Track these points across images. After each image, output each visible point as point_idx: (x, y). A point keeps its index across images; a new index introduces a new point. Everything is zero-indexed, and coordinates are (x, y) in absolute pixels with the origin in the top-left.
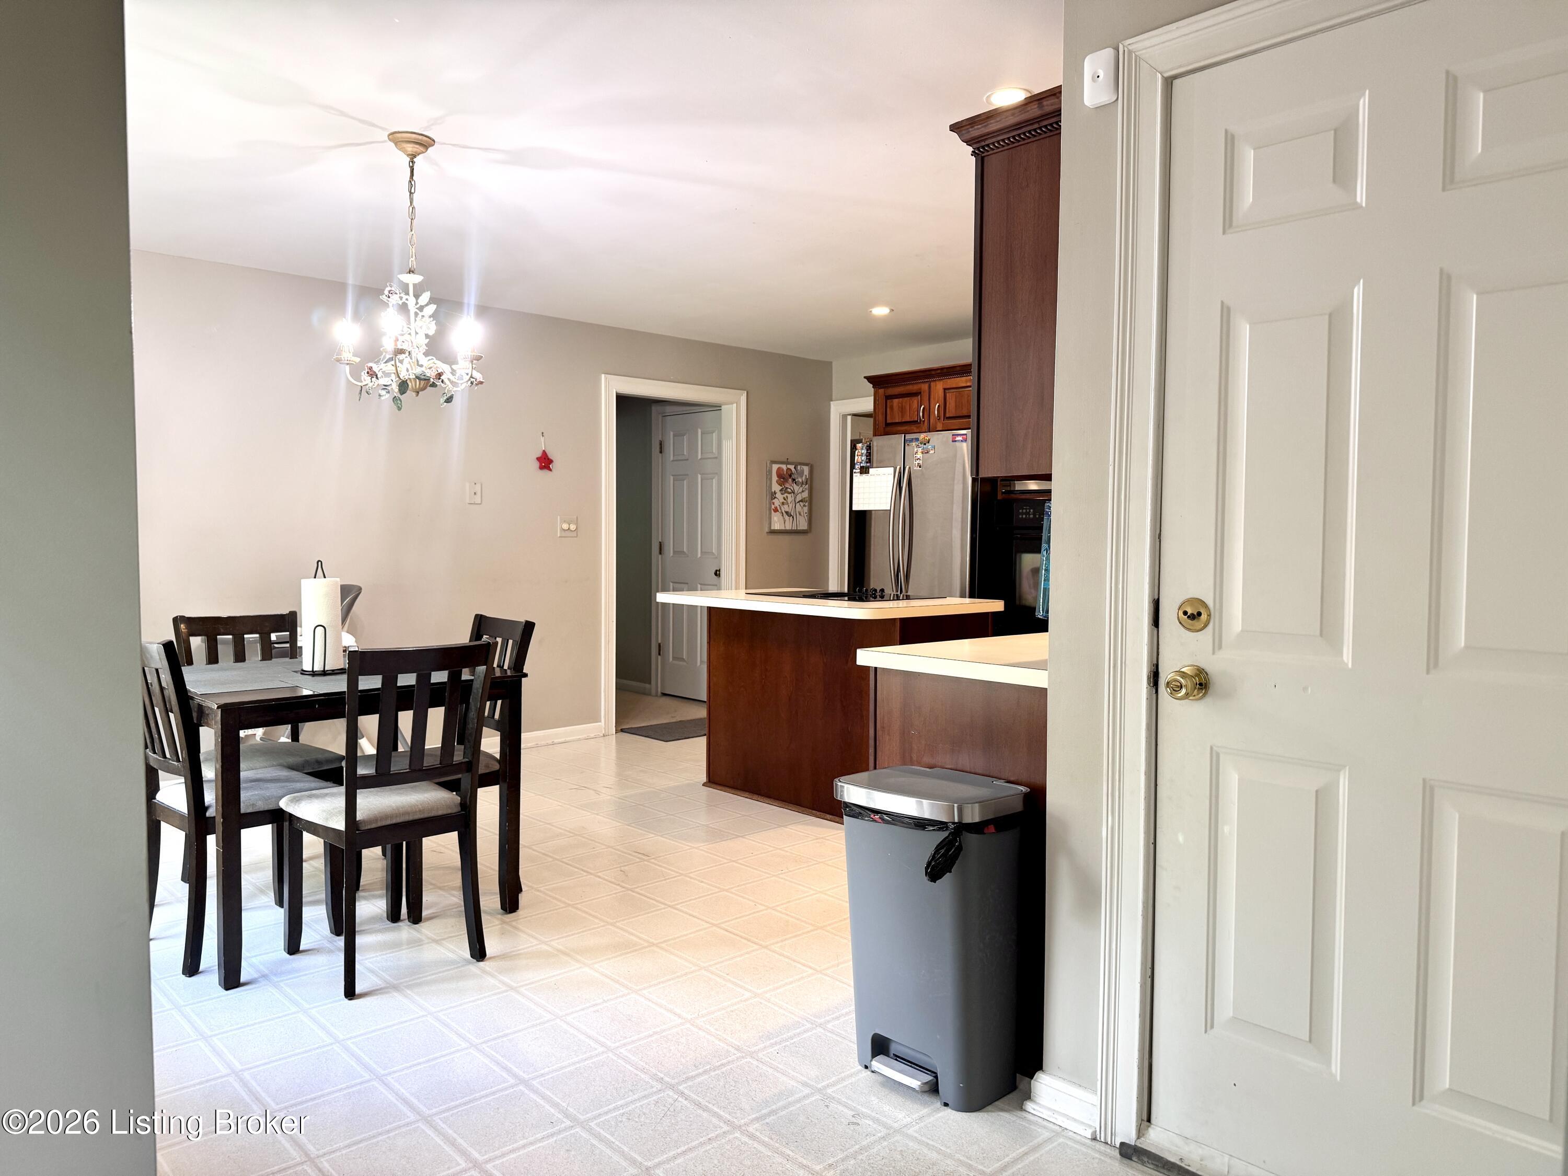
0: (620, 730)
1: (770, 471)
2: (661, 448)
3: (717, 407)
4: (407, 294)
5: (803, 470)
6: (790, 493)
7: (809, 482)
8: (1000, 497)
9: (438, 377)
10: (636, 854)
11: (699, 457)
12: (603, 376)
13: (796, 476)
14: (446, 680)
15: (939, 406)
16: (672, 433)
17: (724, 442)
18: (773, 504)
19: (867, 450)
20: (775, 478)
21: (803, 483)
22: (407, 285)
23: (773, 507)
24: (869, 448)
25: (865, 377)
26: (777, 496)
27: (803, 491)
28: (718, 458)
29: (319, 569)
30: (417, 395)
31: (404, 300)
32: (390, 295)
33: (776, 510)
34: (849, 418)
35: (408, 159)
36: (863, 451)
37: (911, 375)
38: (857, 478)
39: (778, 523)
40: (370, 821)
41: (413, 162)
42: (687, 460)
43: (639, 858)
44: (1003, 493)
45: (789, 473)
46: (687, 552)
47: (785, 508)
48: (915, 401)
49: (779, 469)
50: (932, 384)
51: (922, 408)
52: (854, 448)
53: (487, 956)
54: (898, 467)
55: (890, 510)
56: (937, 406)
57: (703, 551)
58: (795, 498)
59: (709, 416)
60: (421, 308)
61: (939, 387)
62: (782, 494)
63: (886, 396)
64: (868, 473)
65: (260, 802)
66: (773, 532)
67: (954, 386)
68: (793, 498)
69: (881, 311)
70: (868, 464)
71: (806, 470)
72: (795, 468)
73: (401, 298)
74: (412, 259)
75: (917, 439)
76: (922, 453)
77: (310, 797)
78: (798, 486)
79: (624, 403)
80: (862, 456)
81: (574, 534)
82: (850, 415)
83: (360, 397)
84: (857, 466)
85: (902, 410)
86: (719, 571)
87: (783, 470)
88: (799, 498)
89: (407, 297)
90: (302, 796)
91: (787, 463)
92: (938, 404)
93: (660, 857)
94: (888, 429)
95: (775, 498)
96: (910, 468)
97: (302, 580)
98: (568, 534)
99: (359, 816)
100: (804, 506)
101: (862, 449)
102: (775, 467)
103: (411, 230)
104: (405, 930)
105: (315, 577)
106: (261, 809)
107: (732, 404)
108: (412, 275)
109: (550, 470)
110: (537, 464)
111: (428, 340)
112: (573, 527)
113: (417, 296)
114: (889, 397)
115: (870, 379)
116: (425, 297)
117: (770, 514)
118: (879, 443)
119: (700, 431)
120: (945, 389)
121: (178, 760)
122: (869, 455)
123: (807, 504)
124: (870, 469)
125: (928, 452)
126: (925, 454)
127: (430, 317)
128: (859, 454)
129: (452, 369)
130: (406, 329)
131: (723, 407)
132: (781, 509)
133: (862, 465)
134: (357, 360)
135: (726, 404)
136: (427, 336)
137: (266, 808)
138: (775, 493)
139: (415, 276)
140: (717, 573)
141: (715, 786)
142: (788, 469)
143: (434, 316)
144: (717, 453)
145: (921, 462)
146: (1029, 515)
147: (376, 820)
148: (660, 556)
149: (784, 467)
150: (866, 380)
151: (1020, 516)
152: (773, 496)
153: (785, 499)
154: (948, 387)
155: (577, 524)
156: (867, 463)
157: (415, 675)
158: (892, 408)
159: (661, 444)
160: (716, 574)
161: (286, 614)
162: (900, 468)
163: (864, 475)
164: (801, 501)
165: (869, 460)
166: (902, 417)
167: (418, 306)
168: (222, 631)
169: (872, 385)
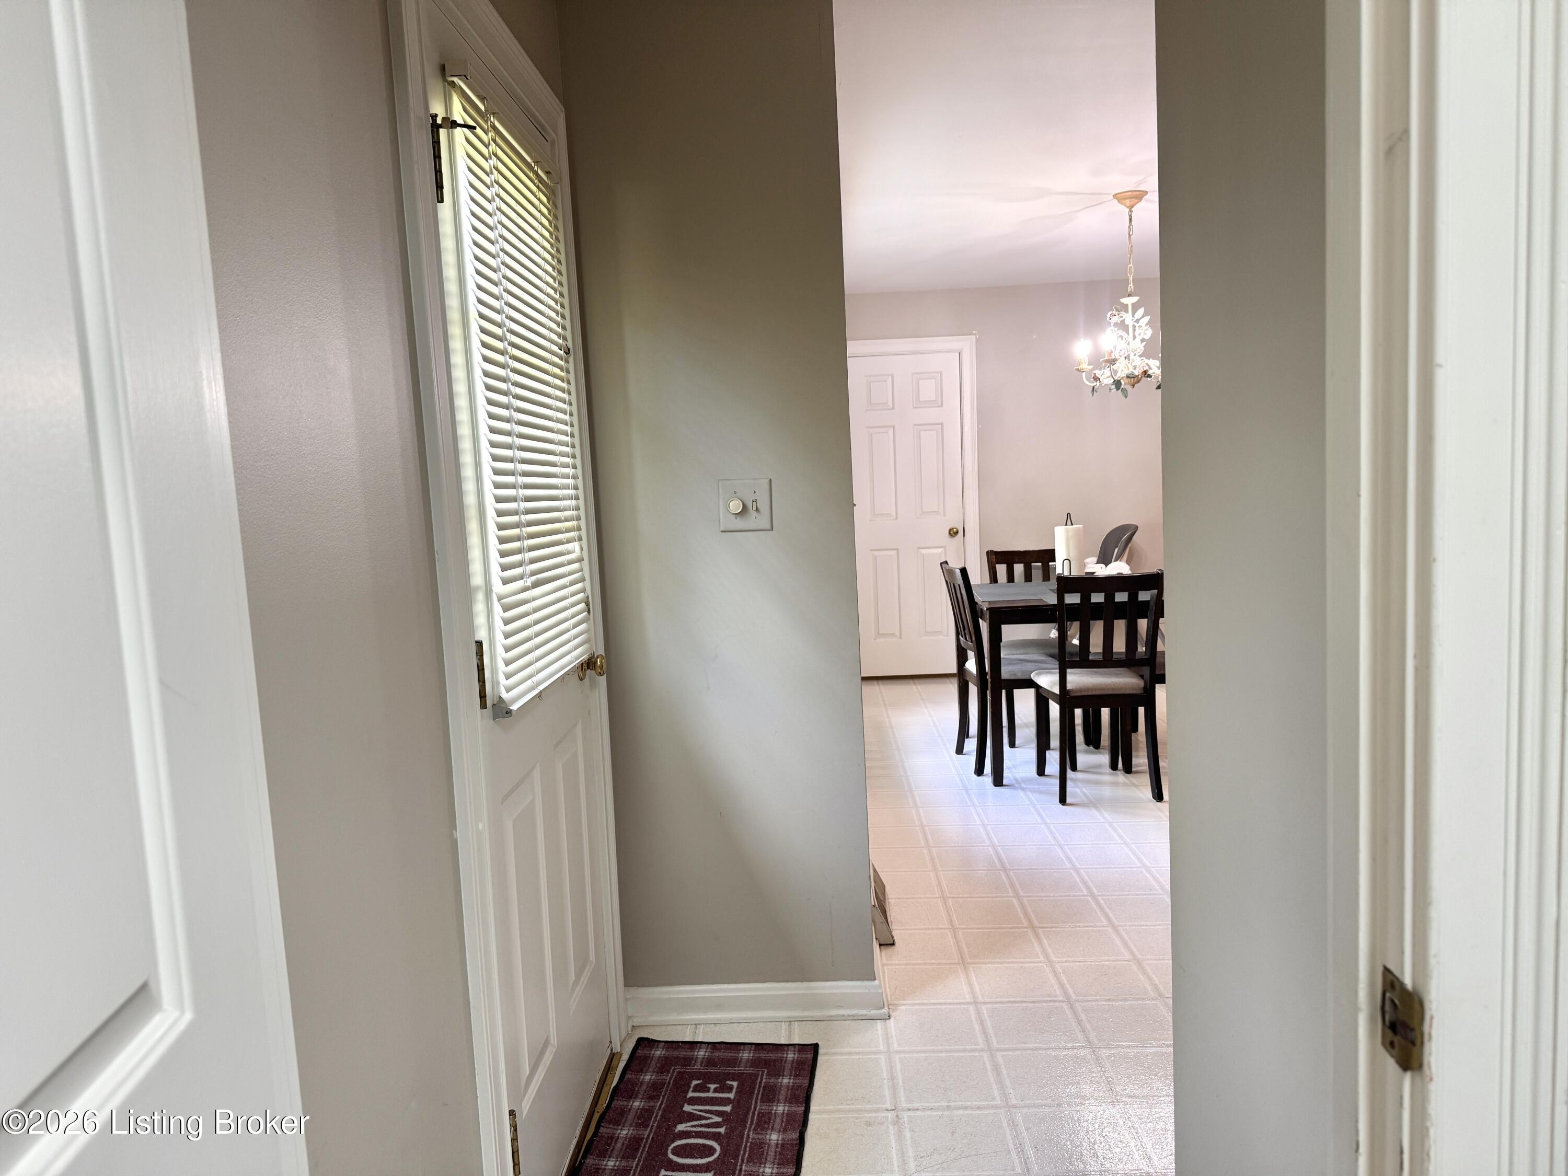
4: (1127, 312)
9: (1145, 373)
14: (1127, 600)
22: (1127, 305)
29: (1069, 520)
30: (1133, 387)
31: (1123, 318)
32: (1112, 317)
35: (1128, 210)
40: (1073, 691)
41: (1131, 211)
53: (1164, 800)
60: (1137, 321)
65: (1019, 673)
73: (1121, 317)
77: (1047, 673)
89: (1126, 314)
90: (1044, 672)
97: (1056, 528)
99: (1067, 687)
103: (1130, 263)
104: (1121, 777)
105: (1066, 525)
106: (1020, 678)
108: (1130, 298)
113: (1134, 313)
116: (1141, 312)
121: (972, 642)
134: (1090, 367)
137: (1023, 678)
139: (1134, 297)
147: (1080, 690)
157: (1103, 594)
167: (1135, 320)
168: (1017, 560)
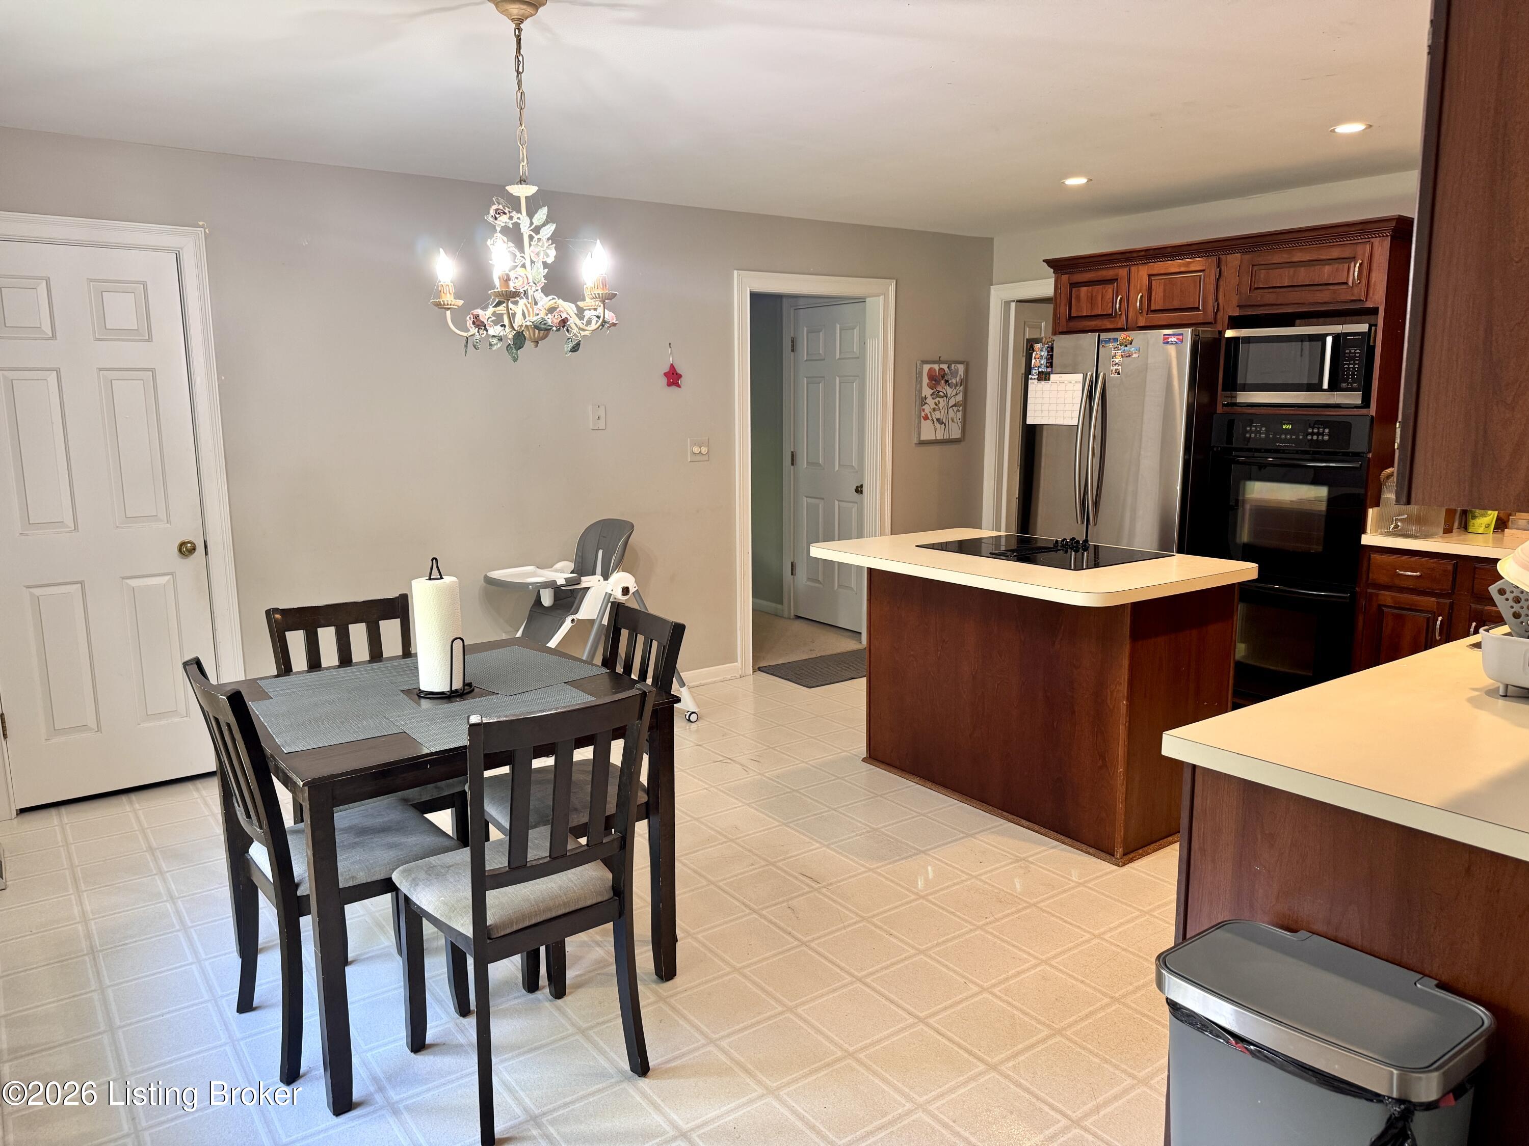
0: (758, 669)
1: (921, 373)
2: (793, 346)
3: (860, 300)
4: (519, 211)
5: (958, 369)
6: (942, 397)
7: (964, 383)
8: (1220, 409)
9: (563, 325)
10: (804, 879)
11: (838, 357)
12: (735, 272)
13: (949, 377)
15: (1141, 296)
16: (805, 329)
17: (869, 343)
18: (924, 410)
19: (1048, 352)
20: (925, 380)
21: (956, 385)
23: (923, 414)
24: (1051, 349)
25: (1044, 261)
26: (927, 401)
27: (956, 394)
28: (861, 359)
29: (435, 570)
30: (537, 346)
31: (515, 220)
32: (497, 216)
33: (926, 418)
34: (1013, 305)
35: (514, 25)
36: (1042, 354)
37: (1104, 258)
38: (1034, 386)
39: (928, 432)
40: (504, 925)
41: (520, 29)
42: (824, 359)
43: (808, 885)
44: (1224, 405)
45: (942, 374)
46: (822, 464)
47: (937, 415)
48: (1109, 290)
49: (930, 369)
50: (1133, 269)
51: (1119, 299)
52: (1030, 349)
53: (649, 1071)
54: (1089, 374)
55: (1078, 425)
56: (1139, 297)
57: (841, 463)
58: (948, 402)
59: (848, 309)
60: (537, 230)
61: (1141, 273)
62: (933, 399)
63: (1070, 284)
64: (1049, 380)
66: (922, 443)
67: (1162, 272)
68: (945, 401)
69: (1076, 181)
70: (1049, 370)
71: (961, 368)
72: (948, 367)
73: (511, 218)
74: (522, 164)
75: (1115, 340)
76: (1122, 356)
78: (951, 388)
79: (757, 299)
80: (1041, 359)
81: (706, 458)
82: (1013, 301)
83: (466, 352)
84: (1034, 372)
85: (1092, 300)
86: (861, 486)
87: (935, 370)
88: (952, 402)
89: (519, 215)
91: (939, 362)
92: (1140, 294)
93: (831, 884)
94: (1073, 324)
95: (926, 403)
96: (1104, 374)
98: (698, 458)
99: (490, 921)
100: (958, 411)
101: (1042, 350)
102: (926, 367)
103: (521, 124)
104: (545, 1003)
106: (371, 881)
107: (878, 295)
108: (523, 185)
109: (679, 386)
110: (665, 380)
111: (546, 270)
112: (704, 450)
113: (531, 215)
114: (1074, 285)
115: (1050, 263)
116: (541, 215)
117: (920, 422)
118: (1063, 343)
119: (838, 326)
120: (1150, 276)
121: (260, 827)
122: (1050, 358)
123: (961, 408)
124: (1051, 375)
125: (1129, 356)
126: (1125, 358)
127: (548, 239)
128: (1037, 356)
129: (577, 306)
130: (519, 261)
131: (867, 300)
132: (931, 416)
133: (1040, 370)
134: (460, 302)
135: (869, 297)
136: (545, 265)
137: (377, 879)
138: (926, 398)
139: (528, 186)
140: (859, 490)
141: (878, 764)
142: (941, 369)
143: (553, 238)
144: (858, 353)
145: (1120, 368)
146: (1261, 434)
148: (792, 467)
149: (936, 367)
150: (1045, 264)
151: (1248, 435)
152: (923, 402)
153: (936, 405)
154: (1155, 272)
155: (708, 446)
156: (1047, 367)
158: (1078, 298)
159: (793, 341)
160: (857, 491)
161: (396, 598)
162: (1092, 375)
163: (1043, 382)
164: (955, 405)
165: (1050, 364)
166: (1092, 309)
167: (533, 227)
168: (322, 622)
169: (1052, 270)
